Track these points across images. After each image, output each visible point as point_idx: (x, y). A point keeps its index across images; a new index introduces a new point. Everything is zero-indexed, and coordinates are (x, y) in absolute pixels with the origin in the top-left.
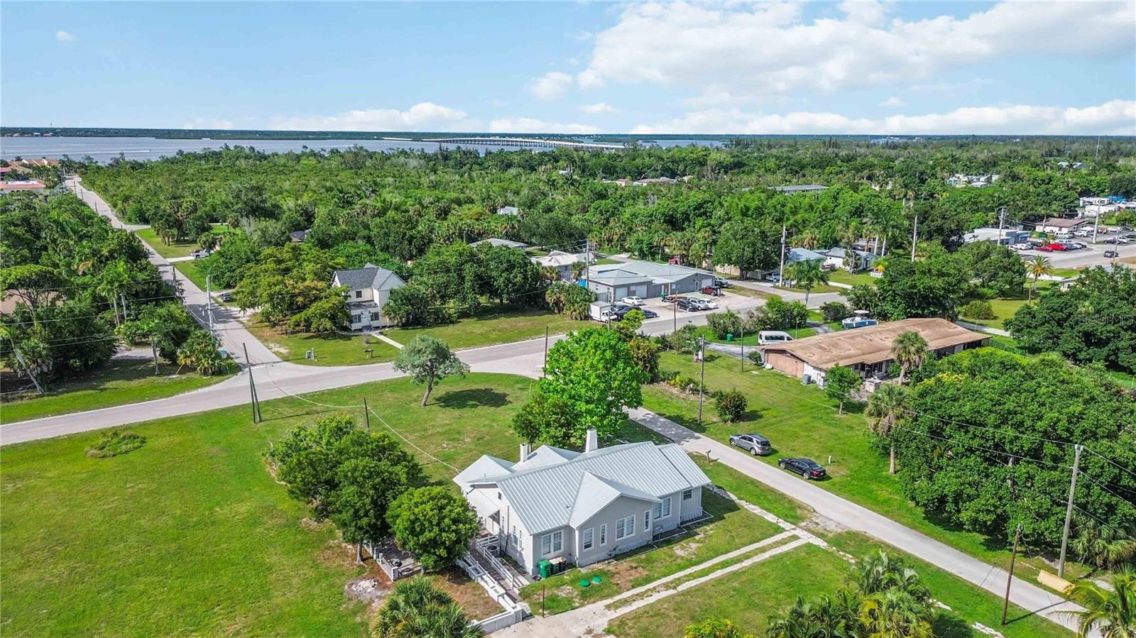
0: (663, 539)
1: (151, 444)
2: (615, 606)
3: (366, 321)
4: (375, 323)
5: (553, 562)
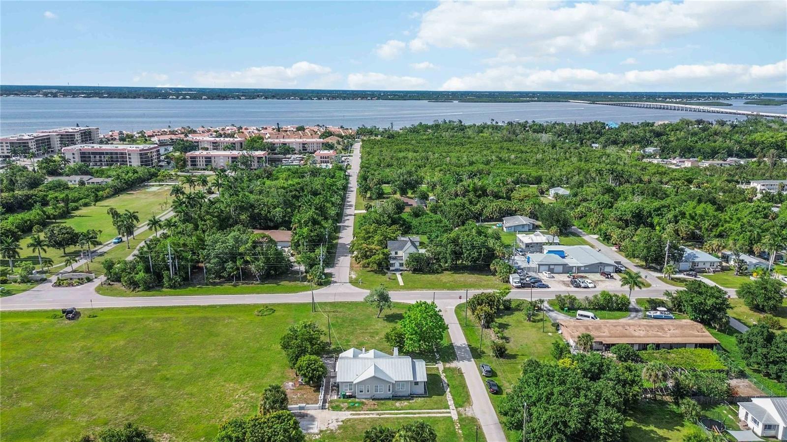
0: (396, 398)
1: (276, 314)
2: (353, 414)
3: (397, 266)
4: (401, 268)
5: (347, 394)
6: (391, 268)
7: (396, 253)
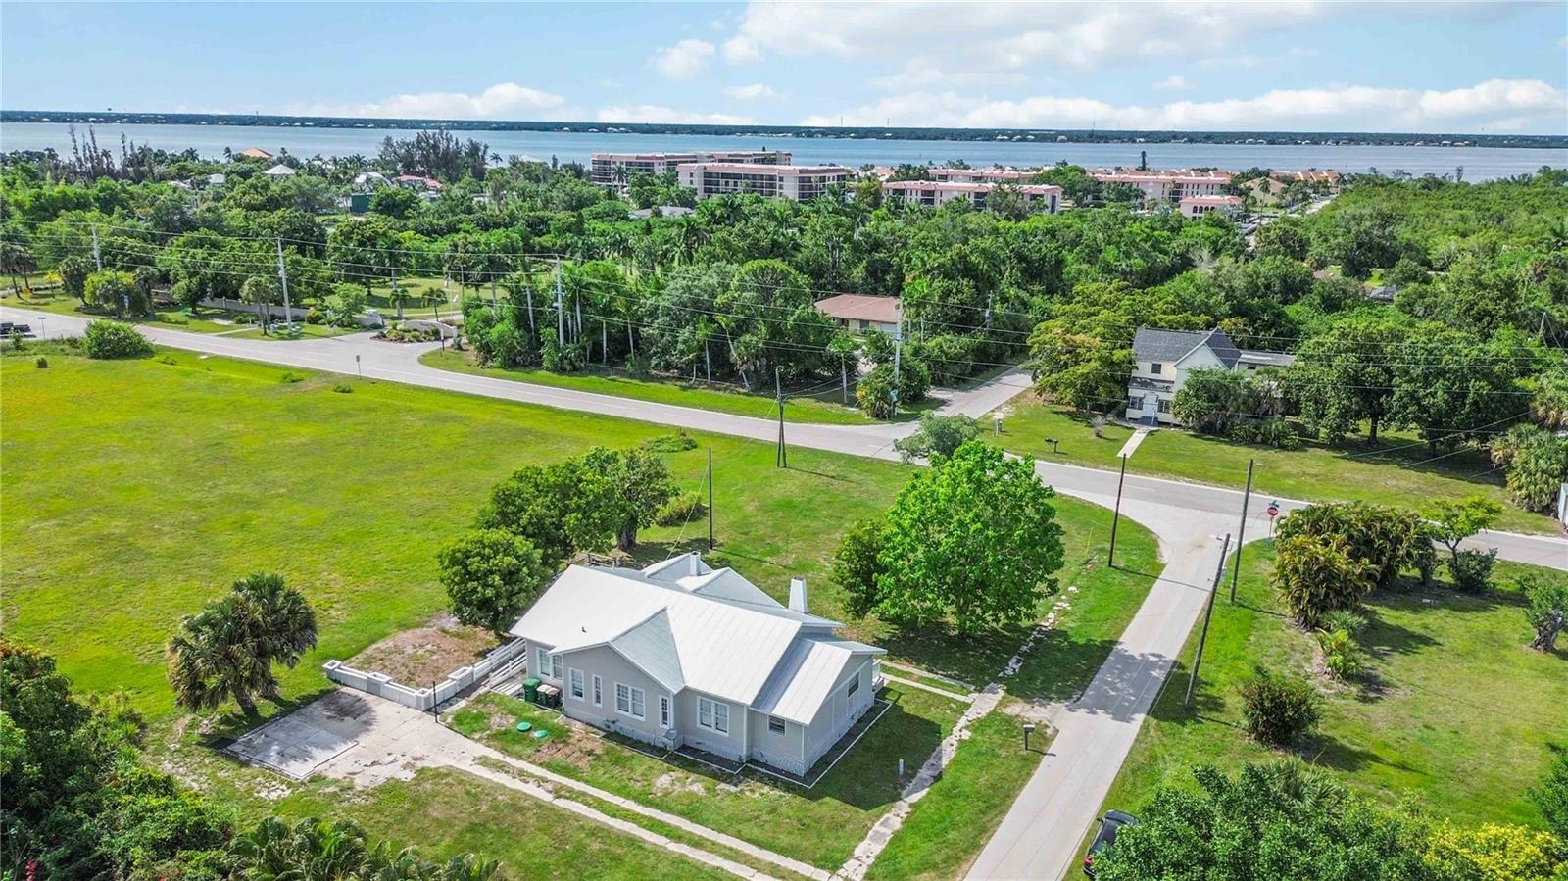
2: (484, 761)
3: (1150, 409)
4: (1164, 417)
5: (542, 689)
6: (1131, 413)
7: (1157, 369)
